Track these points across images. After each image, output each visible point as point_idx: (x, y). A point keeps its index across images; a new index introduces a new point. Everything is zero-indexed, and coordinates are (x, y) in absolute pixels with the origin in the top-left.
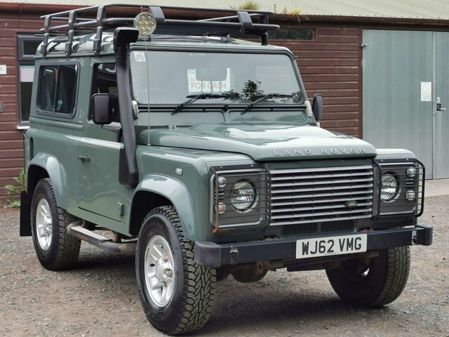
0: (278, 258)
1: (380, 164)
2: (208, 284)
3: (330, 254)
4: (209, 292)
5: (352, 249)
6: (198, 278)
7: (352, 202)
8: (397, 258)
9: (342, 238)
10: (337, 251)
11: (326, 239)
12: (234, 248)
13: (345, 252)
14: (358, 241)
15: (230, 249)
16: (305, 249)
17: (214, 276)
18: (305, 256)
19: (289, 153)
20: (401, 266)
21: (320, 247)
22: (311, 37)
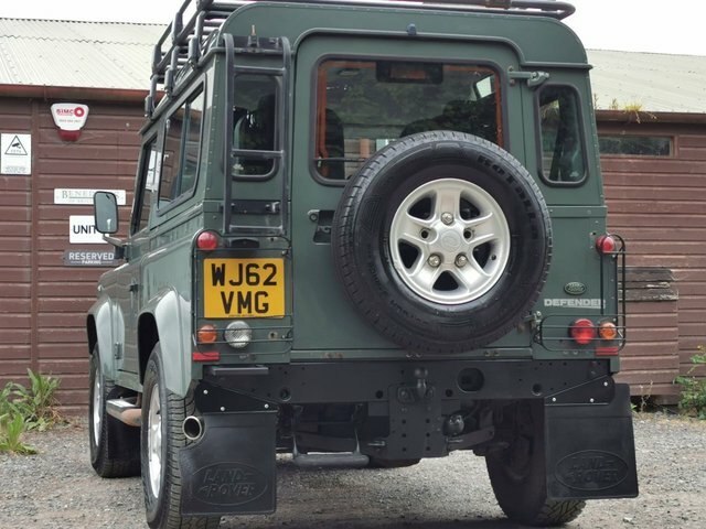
22: (666, 151)
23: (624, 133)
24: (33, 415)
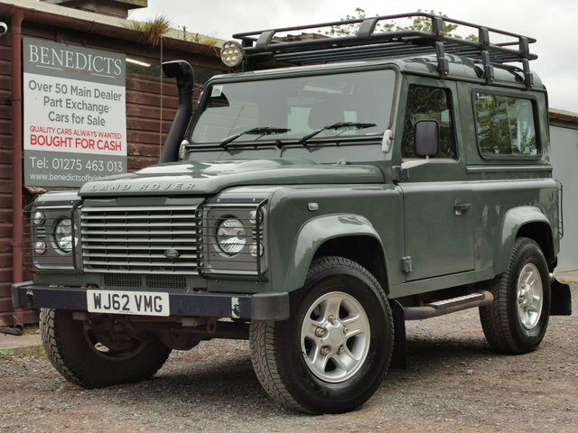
3: (125, 312)
5: (151, 311)
9: (138, 294)
10: (133, 310)
11: (121, 293)
13: (142, 312)
15: (26, 290)
16: (98, 302)
18: (98, 310)
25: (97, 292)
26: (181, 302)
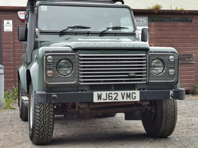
0: (82, 101)
1: (149, 54)
2: (47, 116)
3: (116, 101)
4: (48, 120)
5: (130, 99)
6: (42, 112)
7: (132, 73)
8: (168, 108)
9: (123, 92)
10: (120, 99)
11: (113, 92)
12: (54, 94)
13: (125, 100)
14: (133, 94)
15: (52, 94)
16: (99, 97)
17: (51, 111)
18: (100, 101)
19: (92, 45)
20: (171, 113)
21: (109, 96)
22: (191, 21)
23: (179, 16)
24: (15, 98)
25: (99, 93)
26: (145, 94)
